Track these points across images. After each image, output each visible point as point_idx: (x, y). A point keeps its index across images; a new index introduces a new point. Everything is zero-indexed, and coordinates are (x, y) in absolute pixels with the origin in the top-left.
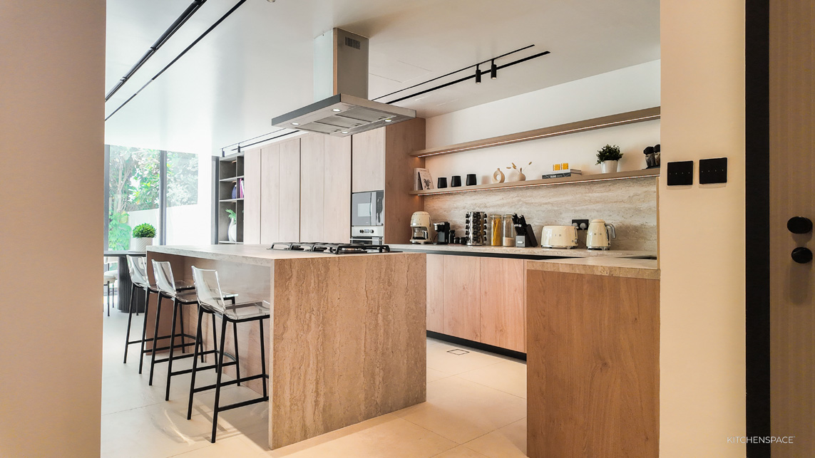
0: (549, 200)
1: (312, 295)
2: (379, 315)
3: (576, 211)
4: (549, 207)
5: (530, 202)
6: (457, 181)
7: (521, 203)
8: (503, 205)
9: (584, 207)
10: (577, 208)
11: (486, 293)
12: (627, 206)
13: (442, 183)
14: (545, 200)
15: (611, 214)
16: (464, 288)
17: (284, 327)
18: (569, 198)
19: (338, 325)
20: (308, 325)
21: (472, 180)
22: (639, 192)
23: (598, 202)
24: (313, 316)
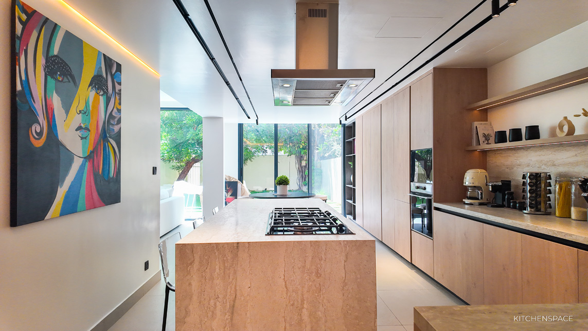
1: (217, 282)
2: (304, 311)
13: (501, 136)
17: (186, 311)
19: (248, 315)
20: (213, 312)
21: (534, 132)
24: (218, 303)
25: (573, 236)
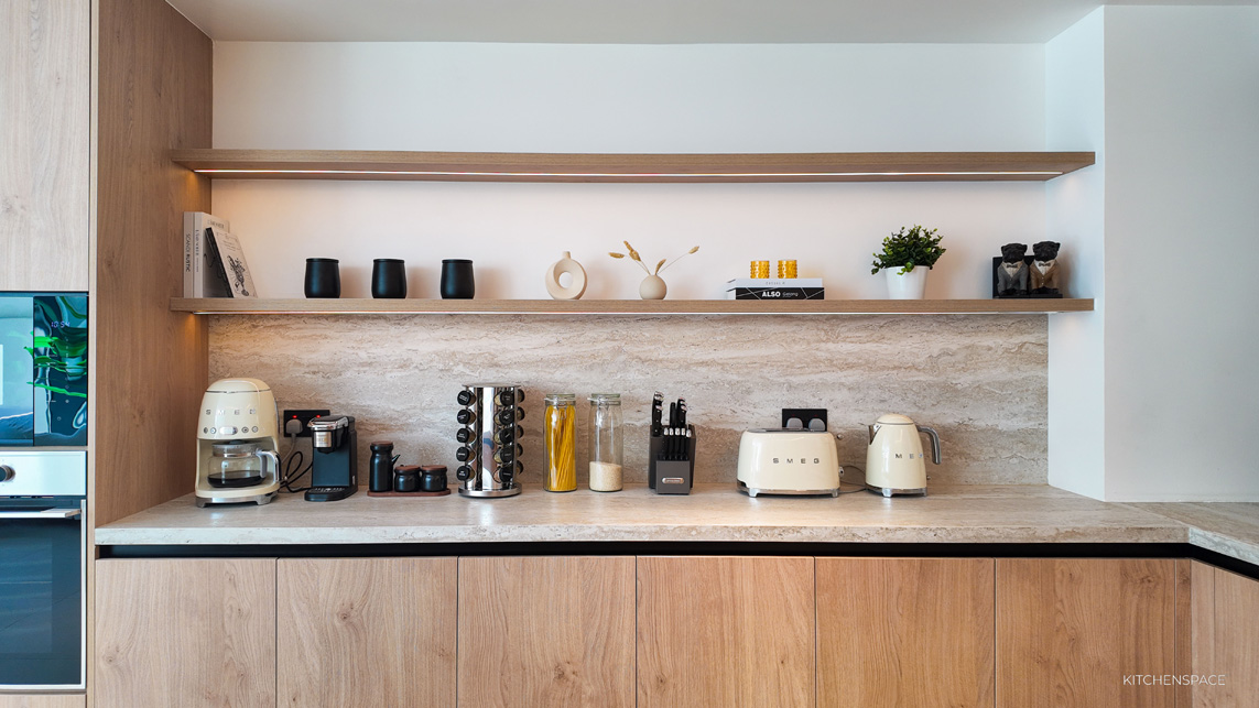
0: (713, 356)
3: (790, 387)
4: (715, 374)
5: (654, 356)
6: (391, 279)
7: (623, 357)
8: (560, 363)
9: (816, 378)
10: (794, 380)
11: (661, 681)
12: (923, 377)
13: (324, 278)
14: (700, 354)
15: (886, 396)
16: (561, 676)
18: (774, 351)
21: (459, 279)
22: (954, 347)
23: (850, 366)
25: (803, 531)
